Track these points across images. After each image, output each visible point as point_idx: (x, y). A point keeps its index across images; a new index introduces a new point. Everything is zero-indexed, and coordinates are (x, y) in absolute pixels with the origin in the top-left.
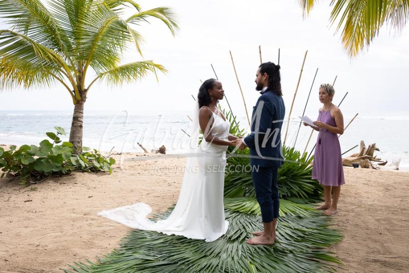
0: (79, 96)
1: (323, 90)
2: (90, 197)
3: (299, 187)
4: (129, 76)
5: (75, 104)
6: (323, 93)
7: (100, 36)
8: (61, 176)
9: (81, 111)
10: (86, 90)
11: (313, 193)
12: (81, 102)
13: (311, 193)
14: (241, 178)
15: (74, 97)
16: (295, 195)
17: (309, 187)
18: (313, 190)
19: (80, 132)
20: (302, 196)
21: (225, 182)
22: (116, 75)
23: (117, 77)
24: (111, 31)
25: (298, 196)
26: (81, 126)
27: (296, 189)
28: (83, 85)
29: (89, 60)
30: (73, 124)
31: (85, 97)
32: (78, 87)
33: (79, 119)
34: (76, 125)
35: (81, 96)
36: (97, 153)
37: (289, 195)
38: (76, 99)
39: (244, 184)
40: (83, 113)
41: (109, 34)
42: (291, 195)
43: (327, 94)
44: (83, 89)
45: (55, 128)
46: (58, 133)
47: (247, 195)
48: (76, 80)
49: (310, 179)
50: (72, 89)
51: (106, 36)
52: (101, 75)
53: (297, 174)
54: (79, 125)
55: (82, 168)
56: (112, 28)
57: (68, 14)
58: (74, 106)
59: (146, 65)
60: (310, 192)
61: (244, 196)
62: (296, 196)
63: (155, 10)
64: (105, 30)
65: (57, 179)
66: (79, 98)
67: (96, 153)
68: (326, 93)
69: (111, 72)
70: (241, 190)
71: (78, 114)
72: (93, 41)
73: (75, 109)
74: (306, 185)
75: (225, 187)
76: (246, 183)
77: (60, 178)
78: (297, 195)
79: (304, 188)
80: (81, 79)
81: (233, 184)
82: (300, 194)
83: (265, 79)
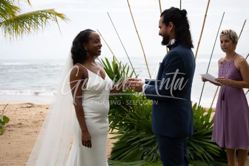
1: (225, 38)
3: (205, 149)
6: (226, 41)
13: (217, 155)
14: (139, 139)
16: (198, 157)
17: (215, 149)
20: (207, 159)
25: (202, 158)
27: (200, 151)
37: (193, 158)
39: (142, 145)
43: (231, 42)
47: (145, 158)
53: (201, 133)
59: (48, 14)
60: (215, 154)
61: (142, 159)
62: (200, 159)
68: (230, 40)
70: (138, 152)
74: (211, 146)
79: (209, 149)
81: (129, 145)
82: (206, 157)
83: (171, 31)
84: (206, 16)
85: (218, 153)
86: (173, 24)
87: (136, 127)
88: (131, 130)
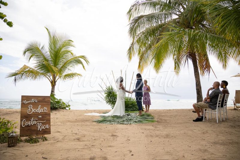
4: (70, 78)
5: (52, 86)
10: (56, 82)
12: (54, 86)
15: (52, 84)
28: (55, 80)
31: (56, 84)
40: (55, 90)
50: (51, 81)
52: (60, 77)
63: (81, 56)
66: (54, 84)
71: (53, 90)
73: (52, 88)
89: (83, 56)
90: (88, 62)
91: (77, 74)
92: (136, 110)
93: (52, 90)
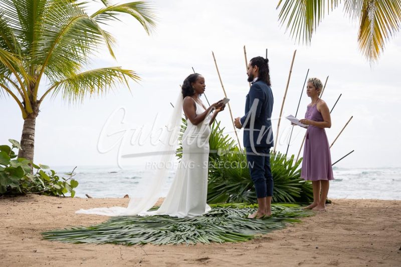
0: (30, 108)
1: (310, 84)
2: (59, 208)
3: (286, 192)
4: (92, 86)
5: (24, 119)
6: (310, 87)
7: (61, 37)
8: (16, 196)
9: (33, 127)
10: (39, 102)
11: (300, 196)
12: (32, 116)
13: (298, 196)
14: (225, 185)
15: (24, 110)
17: (296, 191)
18: (299, 193)
19: (32, 152)
20: (289, 200)
21: (208, 189)
22: (75, 83)
23: (76, 86)
24: (75, 30)
26: (32, 146)
27: (283, 194)
28: (36, 95)
29: (45, 64)
30: (22, 142)
31: (38, 111)
32: (29, 98)
33: (30, 136)
34: (27, 143)
35: (33, 108)
36: (55, 175)
37: (276, 200)
38: (26, 112)
39: (228, 191)
40: (34, 129)
41: (72, 34)
42: (278, 200)
43: (315, 88)
44: (36, 101)
45: (10, 140)
46: (14, 146)
48: (28, 89)
49: (297, 182)
50: (21, 100)
51: (68, 36)
52: (57, 84)
53: (284, 178)
54: (31, 143)
55: (40, 190)
56: (76, 28)
57: (17, 8)
58: (24, 121)
60: (296, 195)
62: (283, 201)
64: (68, 29)
65: (12, 198)
66: (30, 110)
67: (53, 175)
69: (69, 80)
70: (224, 196)
71: (28, 131)
72: (52, 42)
73: (25, 124)
74: (293, 189)
75: (208, 195)
76: (230, 190)
77: (16, 198)
78: (284, 199)
79: (291, 192)
80: (33, 87)
81: (216, 192)
82: (287, 198)
83: (256, 71)
84: (291, 72)
85: (298, 194)
86: (258, 66)
87: (222, 175)
88: (217, 177)
89: (133, 5)
90: (148, 20)
91: (124, 72)
92: (289, 197)
93: (23, 130)
